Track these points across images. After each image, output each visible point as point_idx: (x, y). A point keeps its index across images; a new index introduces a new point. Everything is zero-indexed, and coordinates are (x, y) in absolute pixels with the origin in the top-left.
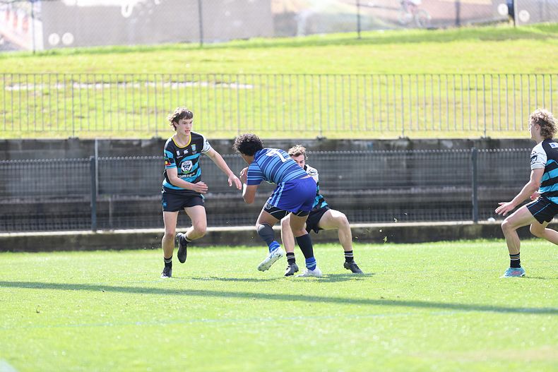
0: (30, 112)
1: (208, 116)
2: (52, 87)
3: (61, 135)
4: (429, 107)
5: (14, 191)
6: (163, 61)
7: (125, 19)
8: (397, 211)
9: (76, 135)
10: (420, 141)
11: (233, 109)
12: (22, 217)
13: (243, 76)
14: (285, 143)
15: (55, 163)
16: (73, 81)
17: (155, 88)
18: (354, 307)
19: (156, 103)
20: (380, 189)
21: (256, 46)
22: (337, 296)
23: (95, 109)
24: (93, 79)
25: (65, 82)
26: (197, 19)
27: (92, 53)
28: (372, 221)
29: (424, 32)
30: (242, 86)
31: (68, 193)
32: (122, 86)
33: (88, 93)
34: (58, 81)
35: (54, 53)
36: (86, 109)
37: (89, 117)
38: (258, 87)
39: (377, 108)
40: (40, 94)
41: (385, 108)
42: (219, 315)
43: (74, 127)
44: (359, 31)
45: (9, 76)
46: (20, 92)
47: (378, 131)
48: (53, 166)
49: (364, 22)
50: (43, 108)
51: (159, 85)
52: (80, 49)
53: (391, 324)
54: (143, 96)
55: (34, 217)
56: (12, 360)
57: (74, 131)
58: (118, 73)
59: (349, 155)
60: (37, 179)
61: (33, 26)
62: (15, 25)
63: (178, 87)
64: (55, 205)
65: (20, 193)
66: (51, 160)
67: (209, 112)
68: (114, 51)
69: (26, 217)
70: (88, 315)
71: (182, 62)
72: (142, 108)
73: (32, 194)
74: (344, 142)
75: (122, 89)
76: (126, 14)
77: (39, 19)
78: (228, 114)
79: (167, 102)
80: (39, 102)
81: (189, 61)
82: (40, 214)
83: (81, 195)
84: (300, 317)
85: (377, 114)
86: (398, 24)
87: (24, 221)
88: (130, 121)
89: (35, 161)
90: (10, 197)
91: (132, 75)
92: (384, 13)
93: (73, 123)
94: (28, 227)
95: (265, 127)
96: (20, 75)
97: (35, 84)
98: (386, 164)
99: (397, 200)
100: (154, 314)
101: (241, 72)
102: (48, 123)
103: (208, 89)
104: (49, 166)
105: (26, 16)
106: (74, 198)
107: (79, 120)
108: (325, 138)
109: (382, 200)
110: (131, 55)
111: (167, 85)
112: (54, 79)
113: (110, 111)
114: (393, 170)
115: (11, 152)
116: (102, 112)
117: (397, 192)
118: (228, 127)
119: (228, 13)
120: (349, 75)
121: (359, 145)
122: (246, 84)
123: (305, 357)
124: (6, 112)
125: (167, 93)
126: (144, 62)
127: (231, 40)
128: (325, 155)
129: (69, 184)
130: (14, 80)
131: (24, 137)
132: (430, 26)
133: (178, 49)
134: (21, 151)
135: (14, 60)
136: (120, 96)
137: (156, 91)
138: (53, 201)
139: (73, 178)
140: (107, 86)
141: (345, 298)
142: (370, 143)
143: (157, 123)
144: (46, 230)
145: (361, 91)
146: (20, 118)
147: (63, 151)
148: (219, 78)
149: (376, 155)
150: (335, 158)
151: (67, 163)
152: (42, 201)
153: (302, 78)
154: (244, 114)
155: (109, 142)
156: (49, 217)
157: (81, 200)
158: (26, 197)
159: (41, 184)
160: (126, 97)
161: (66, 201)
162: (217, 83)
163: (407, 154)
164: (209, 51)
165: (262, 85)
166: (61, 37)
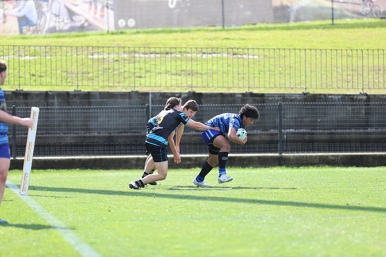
0: (105, 73)
1: (228, 77)
2: (120, 56)
3: (126, 89)
4: (381, 72)
5: (93, 127)
6: (197, 39)
7: (171, 10)
8: (358, 144)
9: (137, 89)
10: (374, 95)
11: (245, 72)
12: (98, 145)
13: (252, 50)
14: (280, 96)
15: (122, 108)
16: (135, 52)
17: (191, 57)
18: (328, 210)
19: (192, 67)
20: (346, 129)
21: (261, 29)
22: (316, 203)
23: (150, 71)
24: (149, 50)
25: (129, 53)
26: (221, 10)
27: (148, 33)
28: (340, 151)
29: (378, 20)
30: (251, 57)
31: (131, 129)
32: (169, 56)
33: (145, 61)
34: (124, 52)
35: (122, 33)
36: (143, 71)
37: (145, 77)
38: (262, 57)
39: (345, 73)
40: (112, 61)
41: (350, 72)
42: (235, 214)
43: (135, 84)
44: (333, 19)
45: (91, 48)
46: (98, 59)
47: (345, 89)
48: (120, 110)
49: (337, 13)
50: (114, 71)
51: (194, 55)
52: (140, 30)
53: (354, 223)
54: (183, 63)
55: (107, 145)
56: (92, 243)
57: (135, 87)
58: (165, 47)
59: (325, 105)
60: (110, 119)
61: (108, 14)
62: (95, 13)
63: (207, 56)
64: (122, 137)
65: (98, 128)
66: (119, 106)
67: (228, 74)
68: (163, 32)
69: (101, 145)
70: (144, 214)
71: (210, 39)
72: (182, 71)
73: (106, 129)
74: (322, 96)
75: (168, 58)
76: (172, 6)
77: (112, 9)
78: (241, 76)
79: (199, 67)
80: (111, 66)
81: (215, 39)
82: (111, 143)
83: (139, 131)
84: (291, 217)
85: (345, 77)
86: (360, 15)
87: (101, 148)
88: (174, 80)
89: (108, 106)
90: (91, 131)
91: (176, 48)
92: (350, 7)
93: (135, 81)
94: (103, 152)
95: (267, 85)
96: (98, 47)
97: (109, 54)
98: (350, 112)
99: (358, 136)
100: (189, 213)
101: (251, 47)
102: (118, 81)
103: (228, 58)
104: (118, 110)
105: (103, 7)
106: (135, 132)
107: (139, 79)
108: (308, 93)
109: (348, 137)
110: (175, 34)
111: (199, 56)
112: (121, 50)
113: (160, 73)
114: (355, 116)
115: (92, 100)
116: (154, 73)
117: (358, 131)
118: (241, 85)
119: (242, 6)
120: (326, 50)
121: (332, 98)
122: (254, 55)
123: (294, 245)
124: (88, 73)
125: (199, 61)
126: (183, 39)
127: (244, 25)
128: (309, 105)
129: (131, 123)
130: (94, 51)
131: (101, 90)
132: (382, 16)
133: (207, 31)
134: (98, 100)
135: (94, 37)
136: (167, 63)
137: (192, 59)
138: (120, 135)
139: (134, 118)
140: (158, 55)
141: (322, 204)
142: (340, 97)
143: (192, 81)
144: (115, 154)
145: (334, 61)
146: (98, 77)
147: (127, 100)
148: (235, 51)
149: (344, 105)
150: (315, 107)
151: (130, 108)
152: (112, 135)
153: (293, 52)
154: (253, 76)
155: (159, 94)
156: (117, 145)
157: (140, 134)
158: (101, 131)
159: (112, 123)
160: (171, 63)
161: (129, 134)
162: (234, 54)
163: (366, 105)
164: (229, 32)
165: (265, 56)
166: (127, 21)
